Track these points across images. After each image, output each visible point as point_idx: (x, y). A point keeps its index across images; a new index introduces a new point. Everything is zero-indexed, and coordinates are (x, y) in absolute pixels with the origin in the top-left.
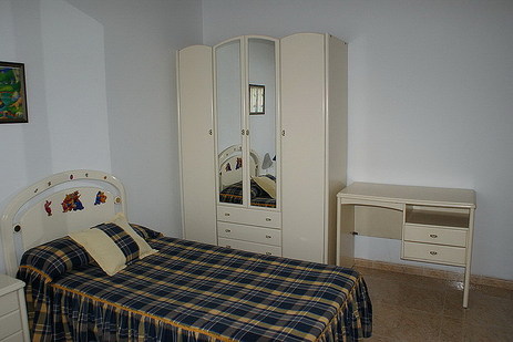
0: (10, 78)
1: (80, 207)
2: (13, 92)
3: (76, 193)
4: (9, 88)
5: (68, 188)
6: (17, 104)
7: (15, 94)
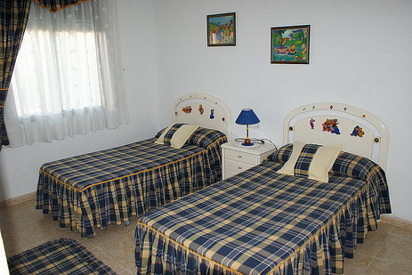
0: (301, 35)
1: (337, 131)
2: (302, 44)
3: (336, 121)
4: (300, 42)
5: (331, 115)
6: (303, 52)
7: (303, 46)
